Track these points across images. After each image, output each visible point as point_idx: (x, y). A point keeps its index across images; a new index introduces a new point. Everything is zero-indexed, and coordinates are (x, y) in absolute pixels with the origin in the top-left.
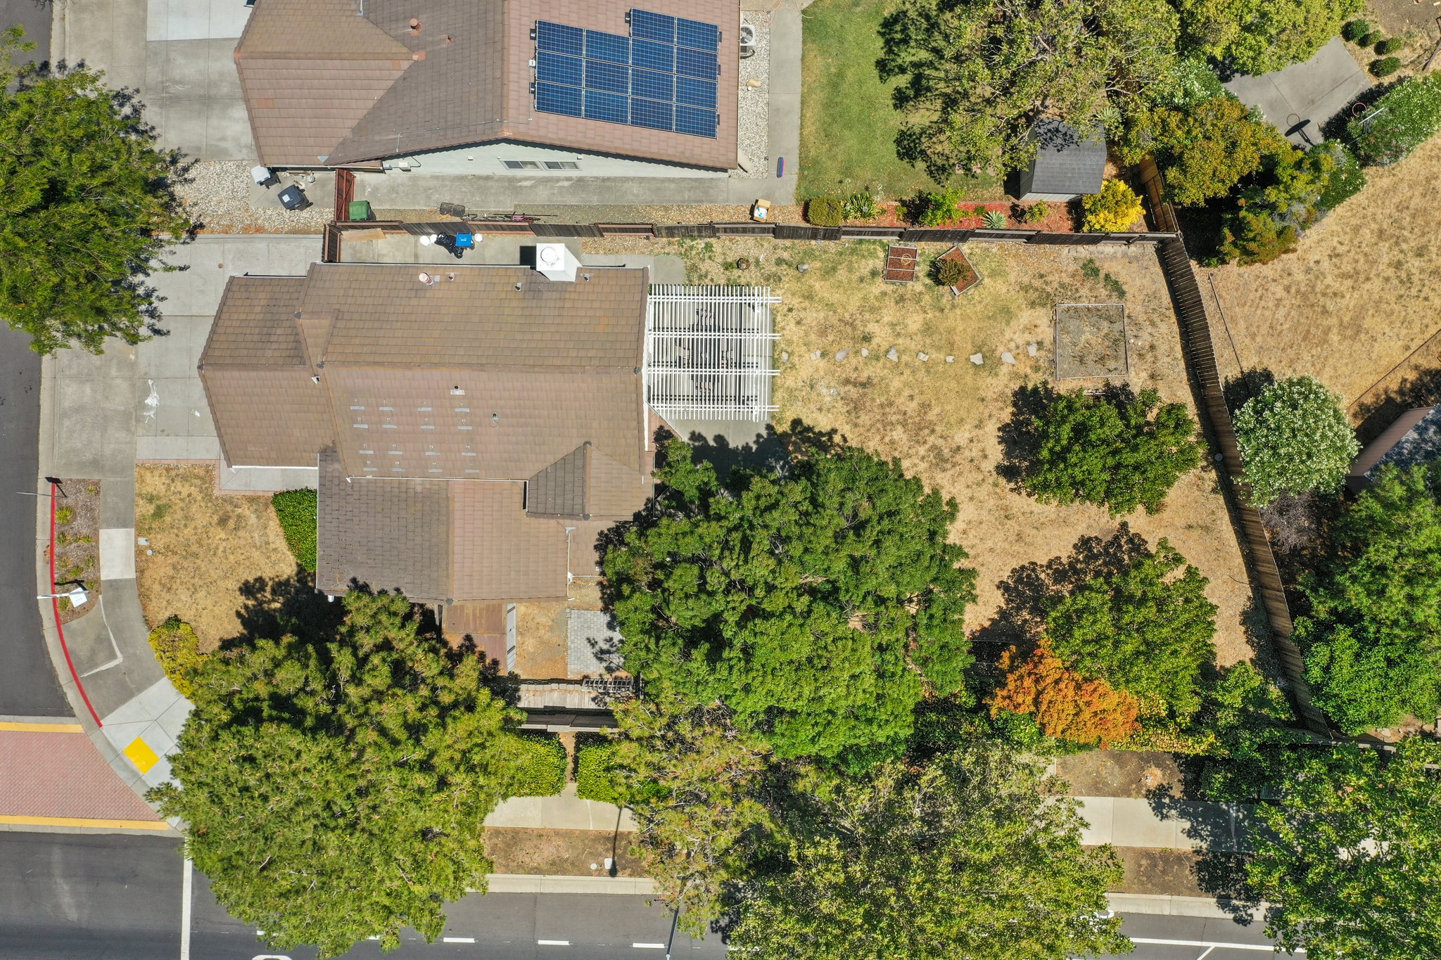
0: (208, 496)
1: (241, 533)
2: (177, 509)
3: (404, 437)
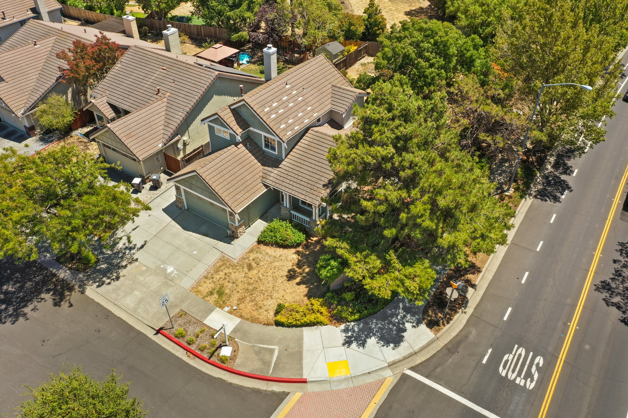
0: (234, 266)
1: (261, 264)
2: (226, 284)
3: (288, 113)
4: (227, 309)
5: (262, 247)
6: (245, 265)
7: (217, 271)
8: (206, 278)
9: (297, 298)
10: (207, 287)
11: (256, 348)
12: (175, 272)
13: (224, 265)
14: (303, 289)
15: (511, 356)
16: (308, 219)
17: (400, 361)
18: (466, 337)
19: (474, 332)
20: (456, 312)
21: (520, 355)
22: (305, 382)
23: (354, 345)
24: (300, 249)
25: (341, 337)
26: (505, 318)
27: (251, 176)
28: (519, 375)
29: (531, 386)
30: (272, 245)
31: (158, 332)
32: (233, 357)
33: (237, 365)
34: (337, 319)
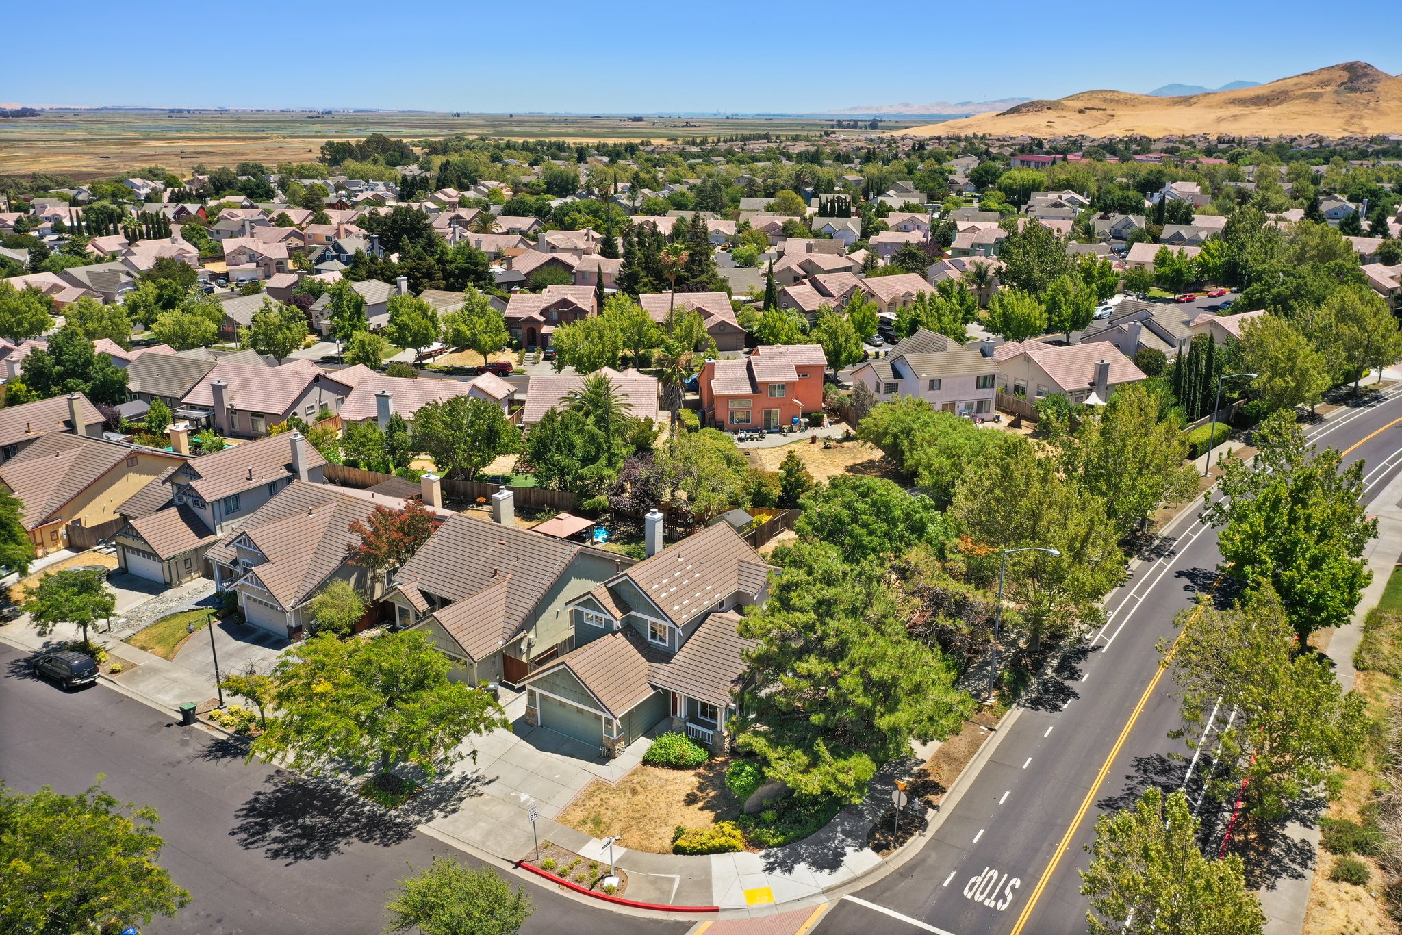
0: (612, 791)
1: (649, 788)
2: (603, 811)
3: (683, 592)
4: (607, 839)
5: (649, 769)
6: (628, 790)
7: (590, 797)
8: (576, 805)
9: (701, 824)
10: (577, 815)
11: (649, 878)
12: (532, 800)
13: (598, 789)
15: (980, 879)
16: (711, 733)
17: (838, 887)
18: (924, 860)
19: (934, 855)
20: (911, 835)
21: (991, 877)
22: (716, 910)
23: (778, 871)
24: (701, 770)
25: (763, 863)
26: (975, 841)
27: (633, 673)
28: (989, 896)
29: (1002, 907)
30: (663, 766)
31: (518, 865)
32: (623, 886)
33: (628, 895)
34: (755, 844)
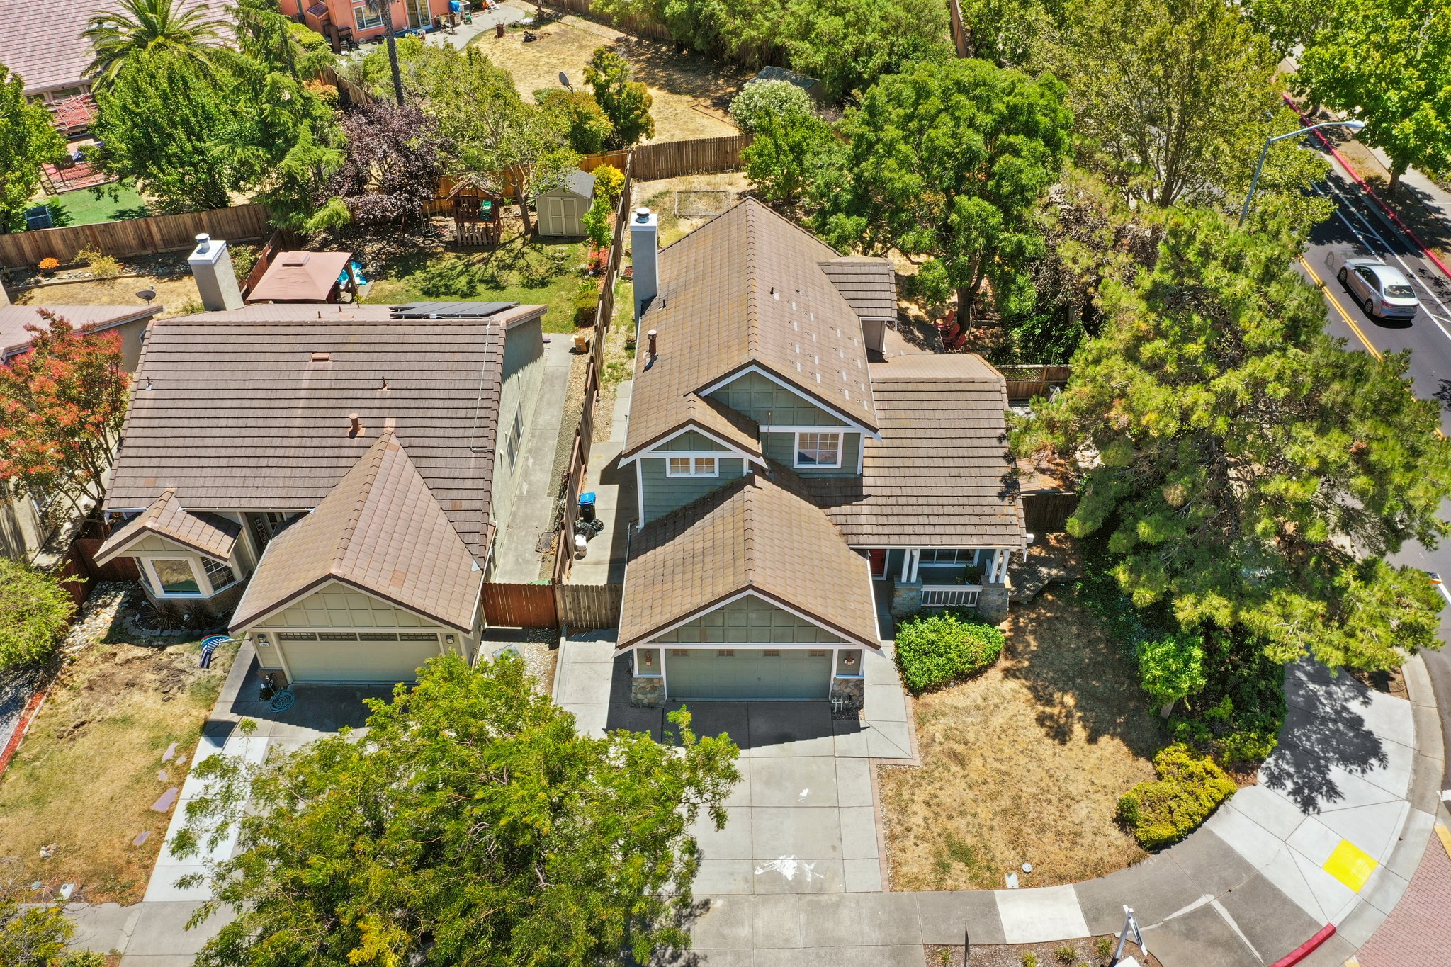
0: (924, 777)
1: (970, 737)
4: (1012, 880)
5: (932, 699)
6: (946, 760)
7: (903, 810)
8: (895, 837)
9: (1122, 769)
10: (918, 860)
11: (1176, 927)
12: (808, 867)
13: (900, 785)
14: (1109, 745)
16: (977, 589)
17: (1418, 784)
22: (1333, 932)
23: (1322, 802)
24: (1004, 663)
25: (1282, 801)
30: (947, 685)
34: (1242, 767)
